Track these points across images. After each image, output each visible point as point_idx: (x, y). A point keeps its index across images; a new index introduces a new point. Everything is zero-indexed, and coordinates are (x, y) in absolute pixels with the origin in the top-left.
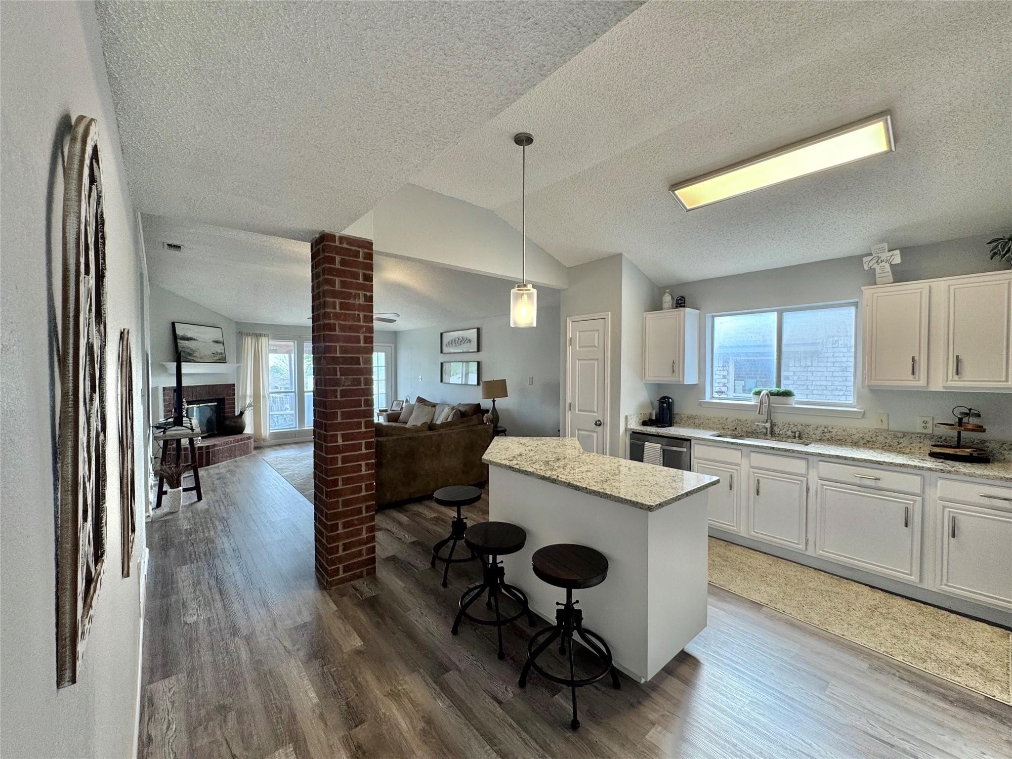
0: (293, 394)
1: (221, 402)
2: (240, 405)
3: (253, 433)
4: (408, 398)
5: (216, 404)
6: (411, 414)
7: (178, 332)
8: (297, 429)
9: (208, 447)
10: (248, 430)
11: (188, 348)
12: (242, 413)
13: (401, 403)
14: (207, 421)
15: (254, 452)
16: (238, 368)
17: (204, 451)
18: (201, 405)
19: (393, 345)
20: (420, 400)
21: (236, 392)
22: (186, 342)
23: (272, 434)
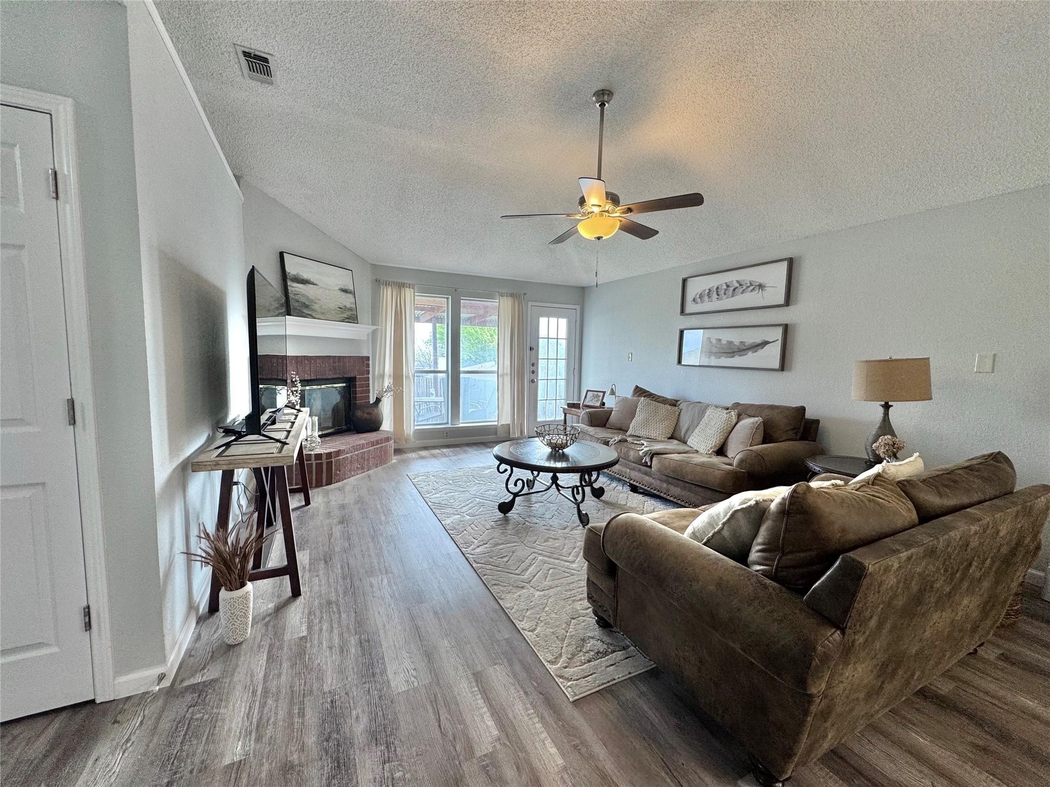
0: (444, 374)
1: (351, 382)
2: (376, 389)
3: (392, 430)
4: (613, 387)
5: (344, 385)
6: (633, 415)
7: (288, 269)
8: (449, 426)
9: (329, 455)
10: (387, 425)
11: (303, 295)
12: (378, 400)
13: (601, 394)
14: (333, 410)
15: (394, 460)
16: (374, 333)
17: (324, 461)
18: (323, 387)
19: (578, 307)
20: (640, 392)
21: (371, 369)
22: (300, 286)
23: (416, 432)
